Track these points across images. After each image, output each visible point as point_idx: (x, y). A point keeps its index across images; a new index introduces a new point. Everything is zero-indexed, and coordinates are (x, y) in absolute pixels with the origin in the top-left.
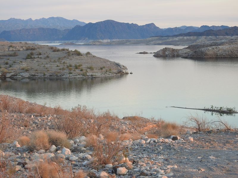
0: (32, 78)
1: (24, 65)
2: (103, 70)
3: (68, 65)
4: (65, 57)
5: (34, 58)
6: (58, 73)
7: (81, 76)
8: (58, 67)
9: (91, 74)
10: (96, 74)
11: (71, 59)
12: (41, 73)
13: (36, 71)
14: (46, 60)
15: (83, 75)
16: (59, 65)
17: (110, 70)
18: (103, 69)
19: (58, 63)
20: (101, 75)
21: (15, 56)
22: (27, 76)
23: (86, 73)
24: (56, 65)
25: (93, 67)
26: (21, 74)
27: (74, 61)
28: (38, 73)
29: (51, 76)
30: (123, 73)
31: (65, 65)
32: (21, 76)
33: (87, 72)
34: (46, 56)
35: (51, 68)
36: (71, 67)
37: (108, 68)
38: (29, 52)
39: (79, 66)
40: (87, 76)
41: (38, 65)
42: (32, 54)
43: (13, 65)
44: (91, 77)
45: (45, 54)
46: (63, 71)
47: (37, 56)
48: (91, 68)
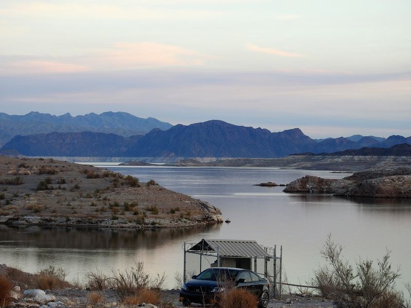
0: (45, 225)
1: (33, 201)
2: (174, 215)
3: (112, 203)
4: (108, 188)
5: (52, 189)
6: (93, 217)
7: (134, 224)
8: (93, 207)
9: (152, 220)
10: (162, 221)
11: (118, 193)
12: (61, 216)
13: (52, 213)
14: (73, 194)
15: (138, 222)
16: (95, 202)
17: (189, 214)
18: (176, 212)
19: (94, 200)
20: (171, 222)
21: (17, 184)
22: (37, 222)
23: (143, 219)
24: (90, 203)
25: (157, 207)
26: (25, 217)
27: (124, 196)
28: (56, 217)
29: (79, 222)
30: (213, 220)
31: (107, 202)
32: (26, 221)
33: (146, 216)
34: (73, 185)
35: (81, 208)
36: (117, 208)
37: (186, 211)
38: (43, 178)
39: (133, 205)
40: (145, 224)
41: (58, 203)
42: (49, 181)
43: (12, 200)
44: (151, 226)
45: (72, 182)
46: (102, 214)
47: (57, 186)
48: (154, 211)
